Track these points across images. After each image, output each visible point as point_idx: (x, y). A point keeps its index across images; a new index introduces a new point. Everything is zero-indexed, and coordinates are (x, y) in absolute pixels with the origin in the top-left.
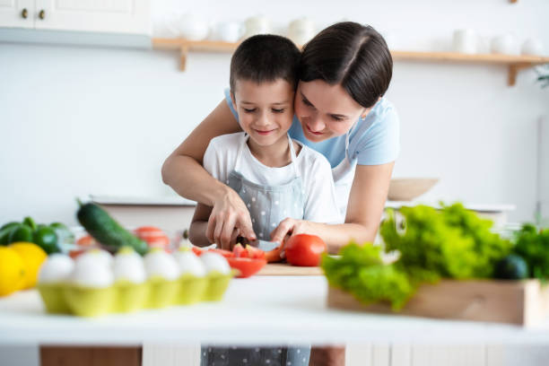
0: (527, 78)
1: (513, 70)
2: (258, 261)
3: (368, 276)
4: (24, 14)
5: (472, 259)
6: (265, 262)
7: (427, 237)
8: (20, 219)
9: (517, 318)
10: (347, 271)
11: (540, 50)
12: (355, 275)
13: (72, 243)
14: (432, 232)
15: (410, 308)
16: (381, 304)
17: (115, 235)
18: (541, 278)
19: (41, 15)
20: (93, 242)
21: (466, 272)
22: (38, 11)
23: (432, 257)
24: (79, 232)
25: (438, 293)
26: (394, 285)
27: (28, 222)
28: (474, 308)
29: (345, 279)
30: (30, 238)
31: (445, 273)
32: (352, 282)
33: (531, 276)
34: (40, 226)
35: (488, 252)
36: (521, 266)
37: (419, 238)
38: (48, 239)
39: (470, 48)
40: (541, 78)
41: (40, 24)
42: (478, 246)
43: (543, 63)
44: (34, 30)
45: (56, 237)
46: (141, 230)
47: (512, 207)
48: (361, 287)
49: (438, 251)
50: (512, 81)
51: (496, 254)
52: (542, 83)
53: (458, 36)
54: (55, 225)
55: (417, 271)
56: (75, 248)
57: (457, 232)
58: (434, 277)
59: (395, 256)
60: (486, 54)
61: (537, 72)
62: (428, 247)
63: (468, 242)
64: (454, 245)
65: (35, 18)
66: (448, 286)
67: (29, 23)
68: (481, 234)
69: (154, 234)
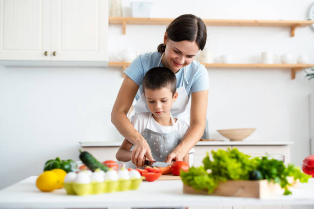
0: (301, 75)
1: (293, 71)
2: (158, 174)
3: (197, 180)
4: (46, 54)
5: (240, 171)
6: (161, 174)
7: (222, 163)
8: (54, 158)
9: (257, 196)
10: (190, 178)
11: (307, 60)
12: (193, 179)
13: (77, 168)
14: (224, 161)
15: (216, 192)
16: (204, 191)
17: (95, 165)
18: (268, 179)
19: (54, 54)
20: (86, 168)
21: (238, 177)
22: (53, 52)
23: (223, 171)
24: (80, 163)
25: (226, 186)
26: (208, 183)
27: (58, 159)
28: (240, 191)
29: (189, 180)
30: (59, 166)
31: (228, 178)
32: (191, 182)
33: (264, 178)
34: (63, 161)
35: (248, 169)
36: (259, 174)
37: (219, 164)
38: (67, 167)
39: (270, 61)
40: (308, 75)
41: (54, 58)
42: (243, 166)
43: (308, 67)
44: (51, 61)
45: (70, 166)
46: (106, 162)
47: (292, 143)
48: (195, 184)
49: (226, 169)
50: (293, 77)
51: (250, 169)
52: (309, 77)
53: (264, 55)
54: (69, 161)
55: (217, 177)
56: (78, 170)
57: (235, 160)
58: (224, 179)
59: (209, 171)
60: (279, 63)
61: (306, 72)
62: (222, 167)
63: (239, 165)
64: (233, 166)
65: (51, 56)
66: (230, 183)
67: (48, 58)
68: (244, 161)
69: (112, 164)
